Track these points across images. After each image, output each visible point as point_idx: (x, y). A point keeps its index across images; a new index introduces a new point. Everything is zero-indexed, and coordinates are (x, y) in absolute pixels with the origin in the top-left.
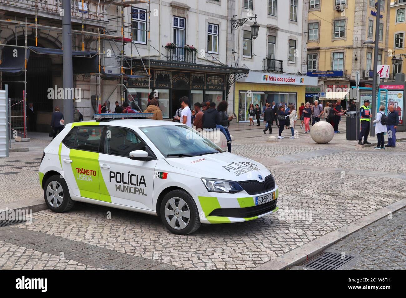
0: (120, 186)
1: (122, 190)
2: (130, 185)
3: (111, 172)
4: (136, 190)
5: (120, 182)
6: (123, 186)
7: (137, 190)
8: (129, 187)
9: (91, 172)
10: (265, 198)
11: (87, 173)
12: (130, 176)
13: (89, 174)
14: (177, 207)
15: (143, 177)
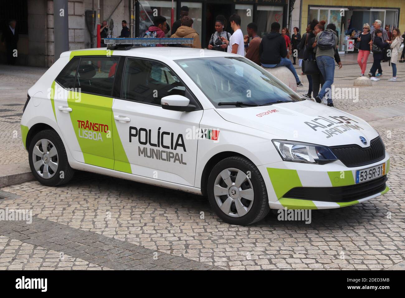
0: (145, 150)
1: (149, 155)
2: (161, 148)
3: (131, 128)
4: (169, 155)
5: (145, 143)
6: (150, 149)
7: (171, 155)
8: (159, 150)
9: (101, 126)
10: (371, 172)
11: (95, 128)
12: (161, 135)
13: (98, 130)
14: (234, 184)
15: (180, 136)
